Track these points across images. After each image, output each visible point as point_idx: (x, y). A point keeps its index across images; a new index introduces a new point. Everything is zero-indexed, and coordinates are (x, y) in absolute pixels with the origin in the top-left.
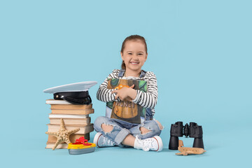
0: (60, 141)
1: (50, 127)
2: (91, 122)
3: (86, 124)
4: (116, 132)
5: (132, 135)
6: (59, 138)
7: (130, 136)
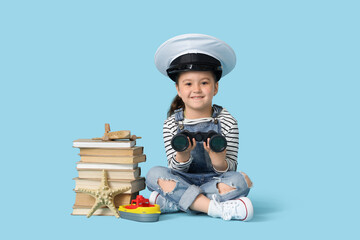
0: (99, 204)
1: (78, 182)
2: (142, 175)
3: (133, 178)
4: (180, 191)
5: (205, 195)
6: (98, 200)
7: (202, 198)
